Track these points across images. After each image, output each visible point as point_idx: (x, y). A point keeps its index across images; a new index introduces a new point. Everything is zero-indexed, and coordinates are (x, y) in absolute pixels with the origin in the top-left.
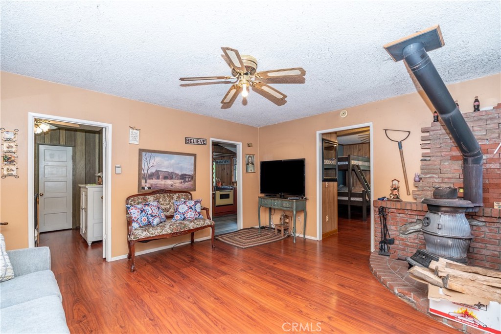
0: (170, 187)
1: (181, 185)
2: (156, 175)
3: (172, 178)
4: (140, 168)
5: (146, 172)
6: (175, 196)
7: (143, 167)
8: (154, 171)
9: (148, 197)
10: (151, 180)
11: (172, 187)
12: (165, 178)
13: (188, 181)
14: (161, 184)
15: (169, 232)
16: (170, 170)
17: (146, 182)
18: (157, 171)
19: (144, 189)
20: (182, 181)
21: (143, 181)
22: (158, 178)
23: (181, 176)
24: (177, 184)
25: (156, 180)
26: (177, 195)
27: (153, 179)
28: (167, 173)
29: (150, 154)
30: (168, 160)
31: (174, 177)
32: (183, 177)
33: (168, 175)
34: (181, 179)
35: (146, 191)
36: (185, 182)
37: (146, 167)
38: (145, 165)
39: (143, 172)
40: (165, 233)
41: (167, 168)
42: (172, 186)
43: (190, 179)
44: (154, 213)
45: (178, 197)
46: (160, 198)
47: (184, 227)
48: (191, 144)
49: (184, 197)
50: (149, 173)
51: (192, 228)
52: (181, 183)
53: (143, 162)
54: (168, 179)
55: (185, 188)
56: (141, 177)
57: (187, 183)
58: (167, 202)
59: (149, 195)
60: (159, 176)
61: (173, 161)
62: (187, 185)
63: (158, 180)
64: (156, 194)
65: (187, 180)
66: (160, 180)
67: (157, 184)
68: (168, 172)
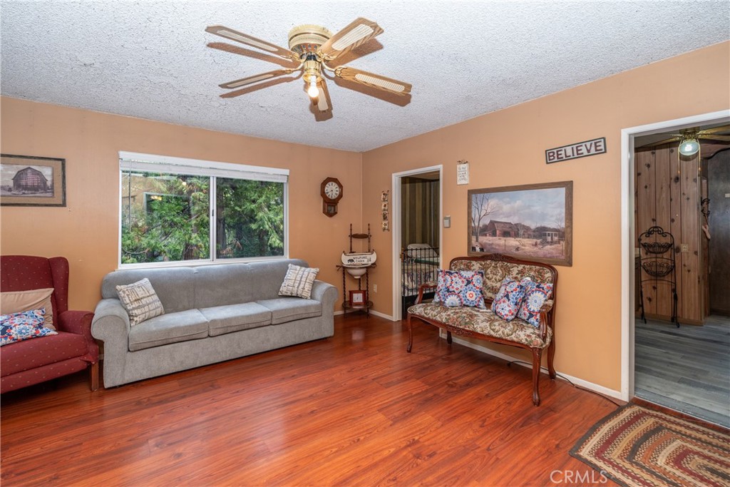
0: (514, 251)
1: (535, 249)
2: (491, 229)
3: (516, 235)
4: (470, 219)
5: (477, 224)
6: (515, 270)
7: (473, 216)
8: (487, 222)
9: (474, 262)
10: (484, 238)
11: (517, 252)
12: (506, 234)
13: (552, 243)
14: (499, 245)
15: (444, 321)
16: (514, 220)
17: (477, 241)
18: (492, 223)
19: (475, 250)
20: (539, 241)
21: (474, 238)
22: (494, 234)
23: (534, 231)
24: (526, 246)
25: (491, 238)
26: (521, 267)
27: (486, 235)
28: (508, 226)
29: (482, 195)
30: (509, 203)
31: (521, 232)
32: (541, 233)
33: (510, 230)
34: (535, 237)
35: (478, 253)
36: (545, 243)
37: (477, 216)
38: (475, 215)
39: (473, 225)
40: (439, 320)
41: (508, 216)
42: (517, 249)
43: (556, 238)
44: (453, 287)
45: (521, 273)
46: (488, 268)
47: (466, 323)
48: (560, 160)
49: (532, 273)
50: (481, 226)
51: (479, 330)
52: (536, 245)
53: (473, 209)
54: (510, 236)
55: (545, 256)
56: (472, 232)
57: (548, 247)
58: (498, 277)
59: (476, 261)
60: (495, 231)
61: (518, 203)
62: (550, 250)
63: (494, 238)
64: (487, 260)
65: (549, 239)
66: (497, 238)
67: (492, 244)
68: (510, 223)
